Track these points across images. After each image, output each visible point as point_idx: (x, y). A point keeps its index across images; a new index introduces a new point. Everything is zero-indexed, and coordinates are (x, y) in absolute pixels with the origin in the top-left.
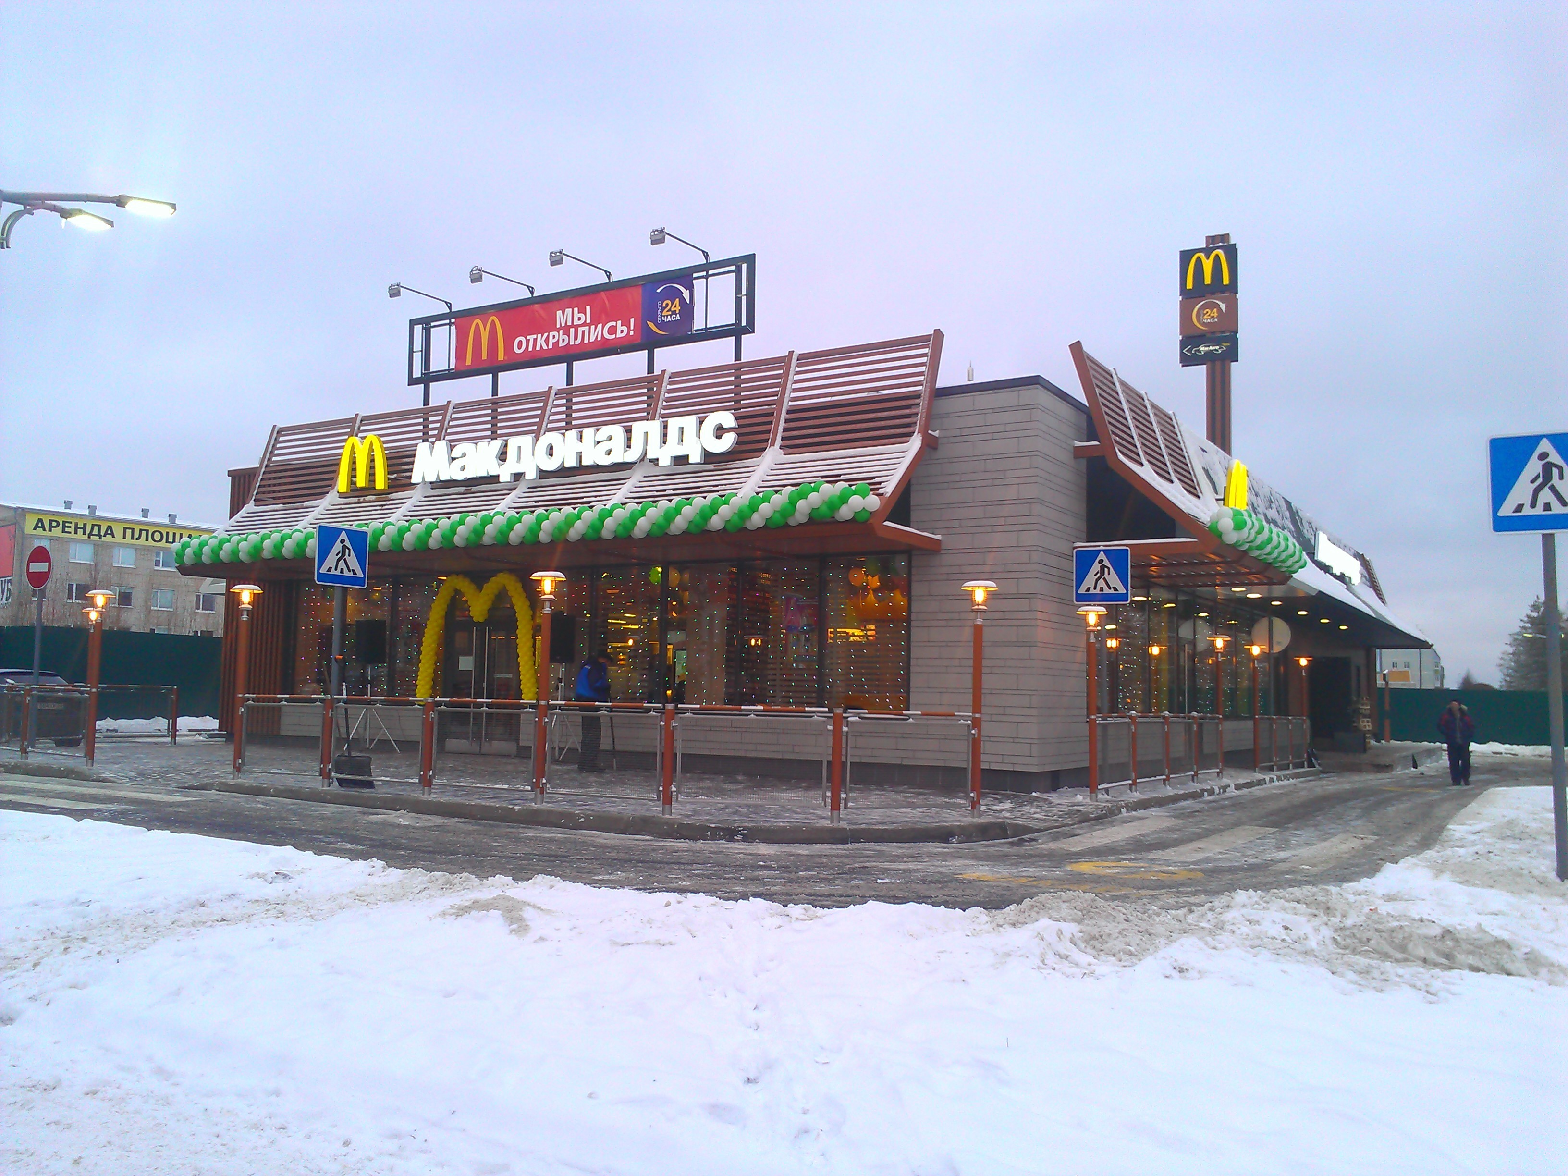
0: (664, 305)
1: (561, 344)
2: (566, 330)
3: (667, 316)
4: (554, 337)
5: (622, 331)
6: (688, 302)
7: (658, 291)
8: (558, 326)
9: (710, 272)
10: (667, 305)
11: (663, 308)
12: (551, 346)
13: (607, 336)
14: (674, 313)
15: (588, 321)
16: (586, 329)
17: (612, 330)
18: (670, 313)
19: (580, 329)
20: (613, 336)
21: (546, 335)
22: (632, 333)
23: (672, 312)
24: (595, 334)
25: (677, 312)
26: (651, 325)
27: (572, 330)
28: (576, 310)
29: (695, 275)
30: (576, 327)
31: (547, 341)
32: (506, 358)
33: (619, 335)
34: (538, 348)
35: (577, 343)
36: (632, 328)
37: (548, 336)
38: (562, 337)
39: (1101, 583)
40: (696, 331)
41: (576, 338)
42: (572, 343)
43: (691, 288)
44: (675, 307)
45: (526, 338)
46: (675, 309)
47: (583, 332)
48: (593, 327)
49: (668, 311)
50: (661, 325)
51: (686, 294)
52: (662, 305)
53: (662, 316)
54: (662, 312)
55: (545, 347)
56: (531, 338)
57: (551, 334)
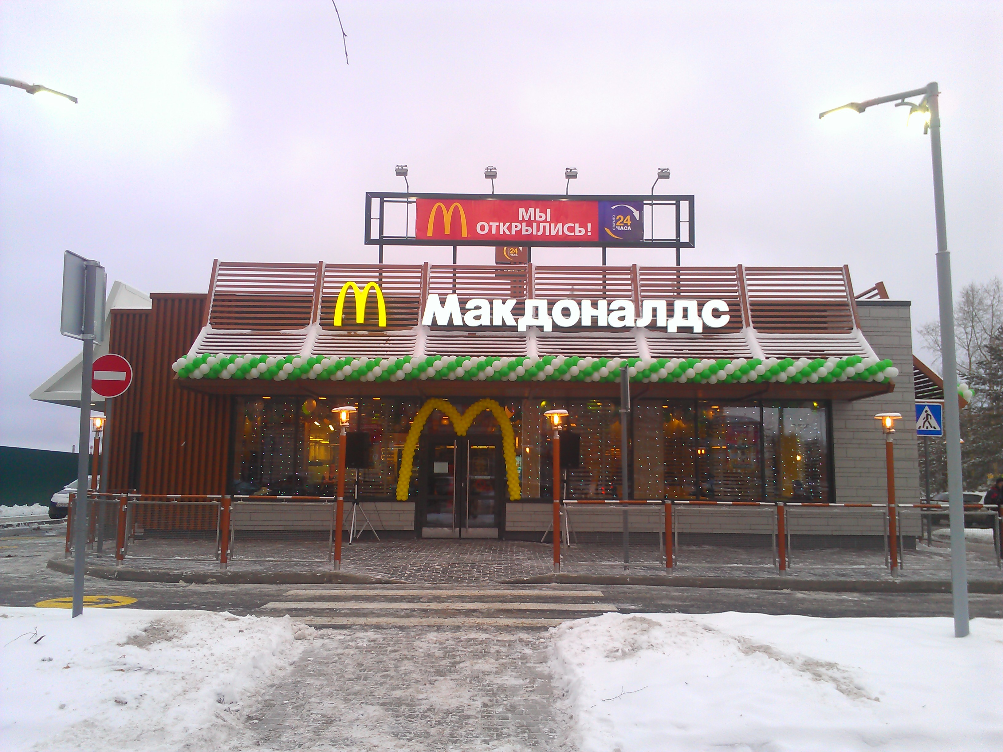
0: (617, 218)
1: (524, 233)
2: (529, 223)
3: (620, 226)
4: (516, 227)
5: (579, 231)
6: (638, 219)
7: (613, 208)
8: (521, 219)
9: (654, 202)
10: (620, 219)
11: (617, 221)
12: (513, 233)
13: (567, 233)
14: (626, 225)
15: (549, 219)
16: (547, 225)
17: (572, 229)
18: (623, 224)
19: (542, 225)
20: (573, 234)
21: (508, 224)
22: (589, 234)
23: (624, 224)
24: (558, 229)
25: (629, 225)
26: (607, 230)
27: (535, 224)
28: (538, 210)
29: (645, 202)
30: (538, 223)
31: (509, 228)
32: (469, 236)
33: (577, 233)
34: (501, 233)
35: (539, 234)
36: (589, 229)
37: (511, 225)
38: (524, 228)
39: (927, 424)
40: (646, 240)
41: (538, 230)
42: (535, 233)
43: (641, 210)
44: (627, 221)
45: (488, 224)
46: (626, 222)
47: (544, 227)
48: (553, 225)
49: (620, 223)
50: (616, 232)
51: (636, 214)
52: (616, 218)
53: (616, 226)
54: (616, 223)
55: (508, 233)
56: (494, 225)
57: (513, 224)
